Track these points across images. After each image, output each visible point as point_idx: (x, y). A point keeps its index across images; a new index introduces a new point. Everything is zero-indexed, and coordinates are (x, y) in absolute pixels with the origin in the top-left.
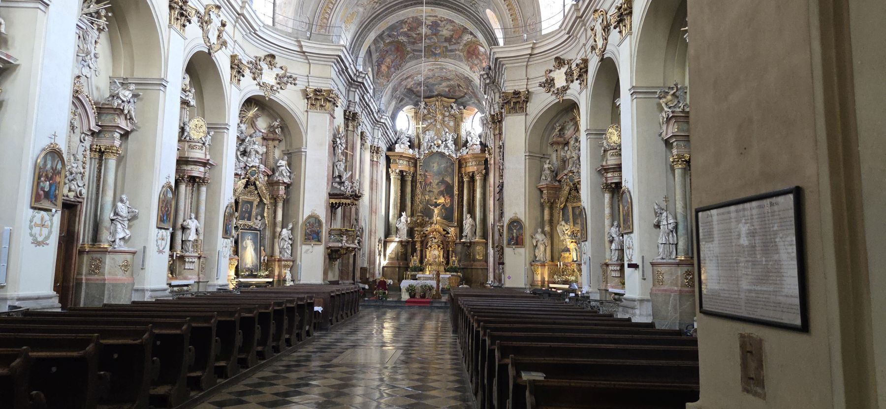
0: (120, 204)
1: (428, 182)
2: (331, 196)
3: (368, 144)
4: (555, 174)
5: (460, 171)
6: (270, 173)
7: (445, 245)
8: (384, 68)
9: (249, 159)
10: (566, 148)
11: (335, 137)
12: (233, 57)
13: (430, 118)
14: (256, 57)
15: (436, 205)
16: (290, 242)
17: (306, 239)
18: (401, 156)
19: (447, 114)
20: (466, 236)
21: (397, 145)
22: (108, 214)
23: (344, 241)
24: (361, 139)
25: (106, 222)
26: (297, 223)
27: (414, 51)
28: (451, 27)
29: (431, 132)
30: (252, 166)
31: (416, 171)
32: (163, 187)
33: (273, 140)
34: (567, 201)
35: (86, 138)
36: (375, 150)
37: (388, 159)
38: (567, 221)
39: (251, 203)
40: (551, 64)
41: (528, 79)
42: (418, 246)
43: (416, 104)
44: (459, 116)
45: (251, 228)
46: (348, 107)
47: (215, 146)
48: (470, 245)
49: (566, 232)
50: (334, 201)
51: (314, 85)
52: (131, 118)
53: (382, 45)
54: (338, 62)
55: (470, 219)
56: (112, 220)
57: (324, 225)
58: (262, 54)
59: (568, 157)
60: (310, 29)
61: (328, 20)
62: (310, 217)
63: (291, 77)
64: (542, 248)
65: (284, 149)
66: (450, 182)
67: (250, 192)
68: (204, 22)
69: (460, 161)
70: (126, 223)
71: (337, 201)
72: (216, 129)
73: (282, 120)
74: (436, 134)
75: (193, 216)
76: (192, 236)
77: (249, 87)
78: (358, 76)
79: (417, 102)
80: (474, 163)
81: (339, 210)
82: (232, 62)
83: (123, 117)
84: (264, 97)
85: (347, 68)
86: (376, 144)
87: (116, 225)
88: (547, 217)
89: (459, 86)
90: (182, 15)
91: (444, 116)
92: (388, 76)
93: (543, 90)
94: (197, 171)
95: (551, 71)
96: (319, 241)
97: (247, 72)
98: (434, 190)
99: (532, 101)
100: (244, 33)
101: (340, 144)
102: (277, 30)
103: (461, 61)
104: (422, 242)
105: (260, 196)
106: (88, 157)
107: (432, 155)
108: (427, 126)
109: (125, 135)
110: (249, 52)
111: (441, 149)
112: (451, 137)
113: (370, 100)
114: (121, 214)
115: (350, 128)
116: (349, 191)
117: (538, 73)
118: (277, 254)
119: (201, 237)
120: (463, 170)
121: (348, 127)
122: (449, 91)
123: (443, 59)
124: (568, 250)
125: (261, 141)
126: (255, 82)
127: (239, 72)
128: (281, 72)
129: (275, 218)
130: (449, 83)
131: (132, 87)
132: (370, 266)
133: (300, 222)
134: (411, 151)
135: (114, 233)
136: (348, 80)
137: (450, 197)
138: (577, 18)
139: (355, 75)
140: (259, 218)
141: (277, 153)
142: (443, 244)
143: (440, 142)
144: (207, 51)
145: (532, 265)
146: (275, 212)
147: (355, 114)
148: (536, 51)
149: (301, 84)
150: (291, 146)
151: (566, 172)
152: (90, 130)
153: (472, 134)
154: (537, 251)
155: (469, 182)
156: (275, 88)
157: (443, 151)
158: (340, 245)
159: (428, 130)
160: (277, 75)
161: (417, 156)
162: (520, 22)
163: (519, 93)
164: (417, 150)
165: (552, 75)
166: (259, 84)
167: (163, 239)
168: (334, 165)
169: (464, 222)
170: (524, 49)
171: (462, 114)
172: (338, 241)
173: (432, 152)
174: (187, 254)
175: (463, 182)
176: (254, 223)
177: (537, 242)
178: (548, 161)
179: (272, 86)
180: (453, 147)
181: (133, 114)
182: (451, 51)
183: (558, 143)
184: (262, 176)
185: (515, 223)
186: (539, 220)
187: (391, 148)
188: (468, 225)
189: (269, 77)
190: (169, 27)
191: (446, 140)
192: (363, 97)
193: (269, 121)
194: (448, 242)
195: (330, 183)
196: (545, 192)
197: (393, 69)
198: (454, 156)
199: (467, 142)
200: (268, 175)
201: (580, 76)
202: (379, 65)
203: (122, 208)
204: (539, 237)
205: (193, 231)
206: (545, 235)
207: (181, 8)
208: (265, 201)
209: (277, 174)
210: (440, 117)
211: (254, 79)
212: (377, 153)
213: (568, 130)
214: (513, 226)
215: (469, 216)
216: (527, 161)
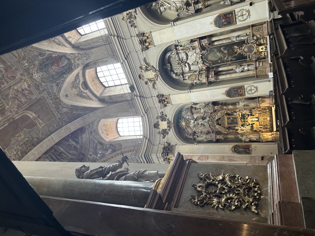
10: (197, 132)
40: (156, 130)
93: (166, 136)
117: (158, 138)
165: (161, 130)
214: (237, 150)
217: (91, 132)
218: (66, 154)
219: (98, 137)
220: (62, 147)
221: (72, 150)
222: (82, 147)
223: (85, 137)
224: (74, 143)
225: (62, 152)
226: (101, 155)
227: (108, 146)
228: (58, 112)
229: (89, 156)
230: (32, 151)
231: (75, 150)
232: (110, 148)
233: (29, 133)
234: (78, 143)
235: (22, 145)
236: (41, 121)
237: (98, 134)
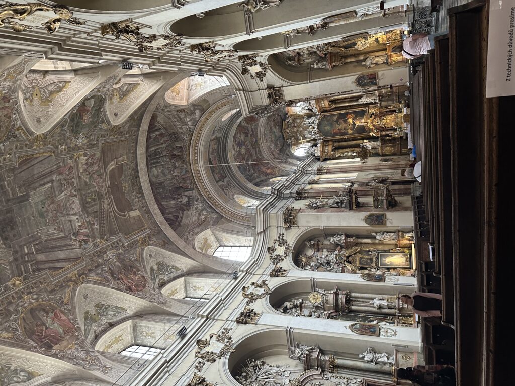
0: (365, 359)
1: (339, 131)
2: (351, 208)
3: (316, 178)
4: (321, 59)
5: (329, 111)
6: (339, 247)
7: (381, 115)
8: (269, 171)
9: (332, 261)
11: (312, 207)
12: (271, 275)
13: (297, 135)
14: (270, 259)
15: (354, 124)
16: (385, 234)
17: (382, 224)
18: (322, 152)
19: (292, 125)
20: (375, 99)
21: (316, 155)
22: (372, 366)
23: (382, 198)
24: (313, 184)
25: (378, 367)
26: (372, 229)
27: (256, 154)
28: (239, 134)
29: (305, 133)
30: (336, 259)
31: (332, 140)
32: (352, 331)
33: (318, 245)
34: (340, 47)
35: (326, 376)
36: (320, 172)
37: (326, 160)
38: (355, 44)
39: (361, 258)
40: (248, 76)
41: (259, 90)
42: (384, 133)
43: (289, 145)
44: (293, 117)
45: (377, 259)
46: (293, 197)
47: (326, 286)
48: (381, 96)
49: (363, 43)
50: (354, 208)
51: (282, 223)
52: (312, 349)
53: (256, 174)
54: (267, 209)
55: (362, 99)
56: (376, 364)
57: (371, 212)
58: (268, 255)
59: (307, 52)
60: (250, 227)
61: (244, 217)
62: (366, 222)
63: (279, 237)
64: (377, 59)
65: (323, 238)
66: (337, 116)
67: (353, 260)
68: (252, 298)
69: (322, 112)
70: (378, 355)
71: (354, 204)
72: (315, 286)
73: (305, 240)
74: (306, 130)
75: (371, 302)
76: (385, 303)
77: (287, 264)
78: (274, 194)
79: (287, 145)
80: (322, 102)
81: (361, 200)
82: (274, 276)
83: (312, 354)
84: (292, 253)
85: (270, 202)
86: (315, 172)
87: (379, 362)
88: (353, 60)
89: (274, 120)
90: (249, 316)
91: (294, 126)
92: (273, 168)
93: (264, 79)
94: (342, 298)
95: (252, 76)
96: (383, 215)
97: (280, 265)
98: (343, 127)
99: (273, 84)
100: (257, 268)
101: (316, 204)
102: (254, 244)
103: (258, 124)
104: (381, 131)
105: (356, 253)
106: (338, 375)
107: (320, 131)
108: (302, 136)
109: (322, 352)
110: (267, 265)
111: (316, 125)
112: (307, 120)
113: (289, 181)
114: (371, 358)
115: (306, 195)
116: (347, 198)
117: (254, 84)
118: (394, 242)
119: (385, 296)
120: (327, 109)
121: (306, 197)
122: (278, 126)
123: (259, 136)
124: (377, 40)
125: (320, 252)
126: (284, 259)
127: (279, 272)
128: (277, 243)
129: (369, 243)
130: (273, 127)
131: (293, 348)
132: (400, 168)
133: (370, 228)
134: (319, 145)
135: (385, 364)
136: (277, 200)
137: (347, 115)
138: (214, 69)
139: (273, 196)
140: (370, 253)
141: (326, 242)
142: (381, 116)
143: (311, 127)
144: (269, 296)
145: (391, 64)
146: (365, 243)
147: (297, 193)
148: (241, 88)
149: (283, 231)
150: (321, 234)
151: (318, 52)
152: (321, 374)
153: (303, 107)
154: (379, 63)
155: (336, 103)
156: (287, 247)
157: (316, 124)
158: (385, 201)
159: (304, 135)
160: (279, 245)
161: (322, 140)
162: (225, 100)
163: (269, 94)
164: (318, 141)
165: (254, 75)
166: (285, 257)
167: (387, 332)
168: (331, 207)
169: (364, 103)
170: (241, 96)
171: (291, 115)
172: (382, 202)
173: (318, 131)
174: (397, 306)
175: (336, 107)
176: (374, 256)
177: (372, 64)
178: (312, 66)
179: (286, 248)
180: (314, 118)
181: (309, 348)
182: (253, 131)
183: (299, 60)
184: (342, 252)
185: (360, 82)
186: (356, 64)
187: (318, 159)
188: (366, 100)
189: (280, 251)
190: (256, 324)
191: (309, 123)
192: (286, 187)
193: (307, 248)
194: (380, 112)
195: (343, 209)
196: (334, 64)
197: (269, 166)
198: (319, 116)
199: (309, 109)
200: (341, 248)
201: (250, 59)
202: (268, 175)
203: (368, 357)
204: (368, 63)
205: (381, 302)
206: (367, 58)
207: (245, 316)
208: (358, 250)
209: (340, 243)
210: (295, 129)
211: (283, 260)
212: (321, 170)
213: (289, 54)
215: (360, 100)
216: (313, 81)
217: (163, 110)
218: (159, 148)
219: (173, 107)
220: (151, 147)
221: (161, 140)
222: (166, 129)
223: (161, 119)
224: (157, 133)
225: (155, 151)
226: (192, 122)
227: (192, 108)
228: (124, 134)
229: (181, 131)
230: (141, 182)
231: (163, 137)
232: (195, 109)
233: (125, 177)
234: (160, 129)
235: (133, 190)
236: (121, 158)
237: (171, 105)
